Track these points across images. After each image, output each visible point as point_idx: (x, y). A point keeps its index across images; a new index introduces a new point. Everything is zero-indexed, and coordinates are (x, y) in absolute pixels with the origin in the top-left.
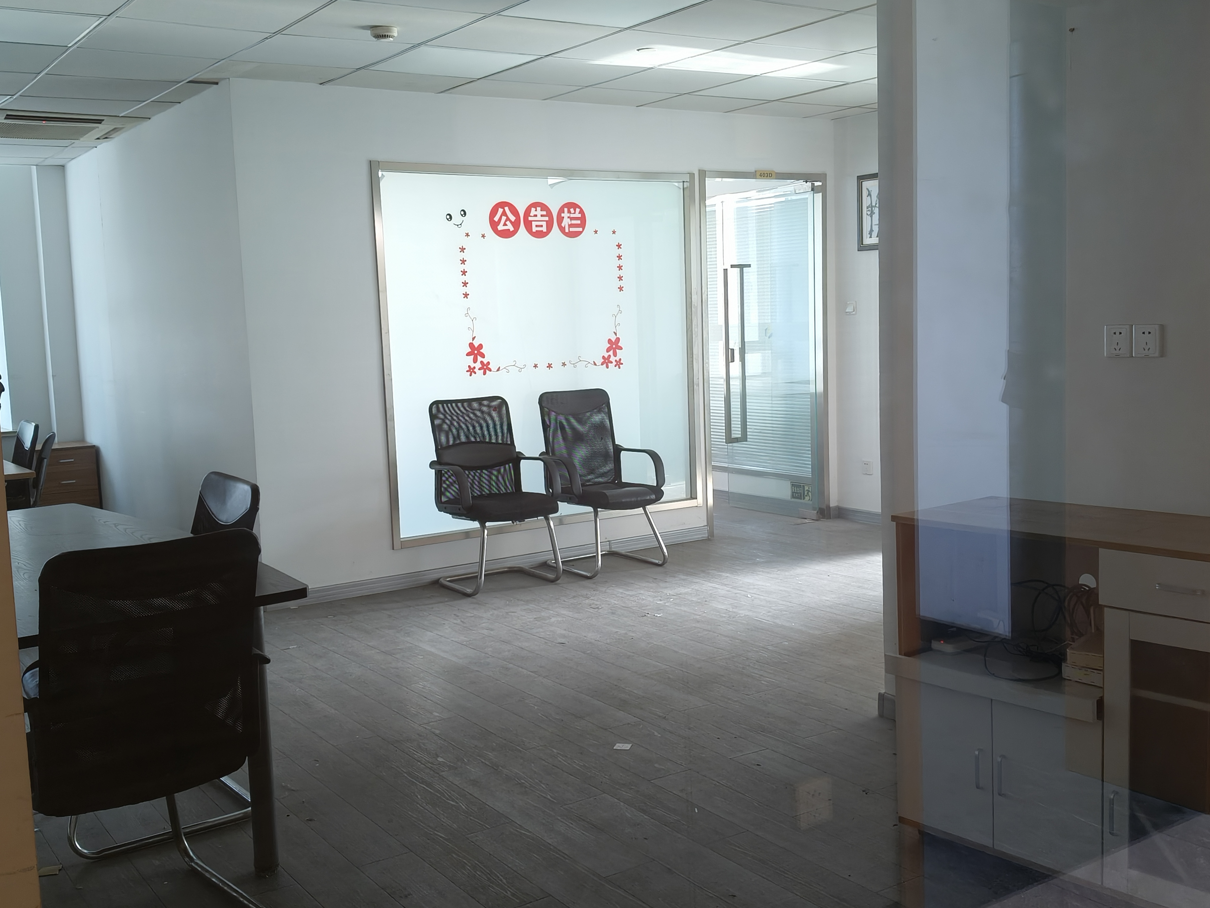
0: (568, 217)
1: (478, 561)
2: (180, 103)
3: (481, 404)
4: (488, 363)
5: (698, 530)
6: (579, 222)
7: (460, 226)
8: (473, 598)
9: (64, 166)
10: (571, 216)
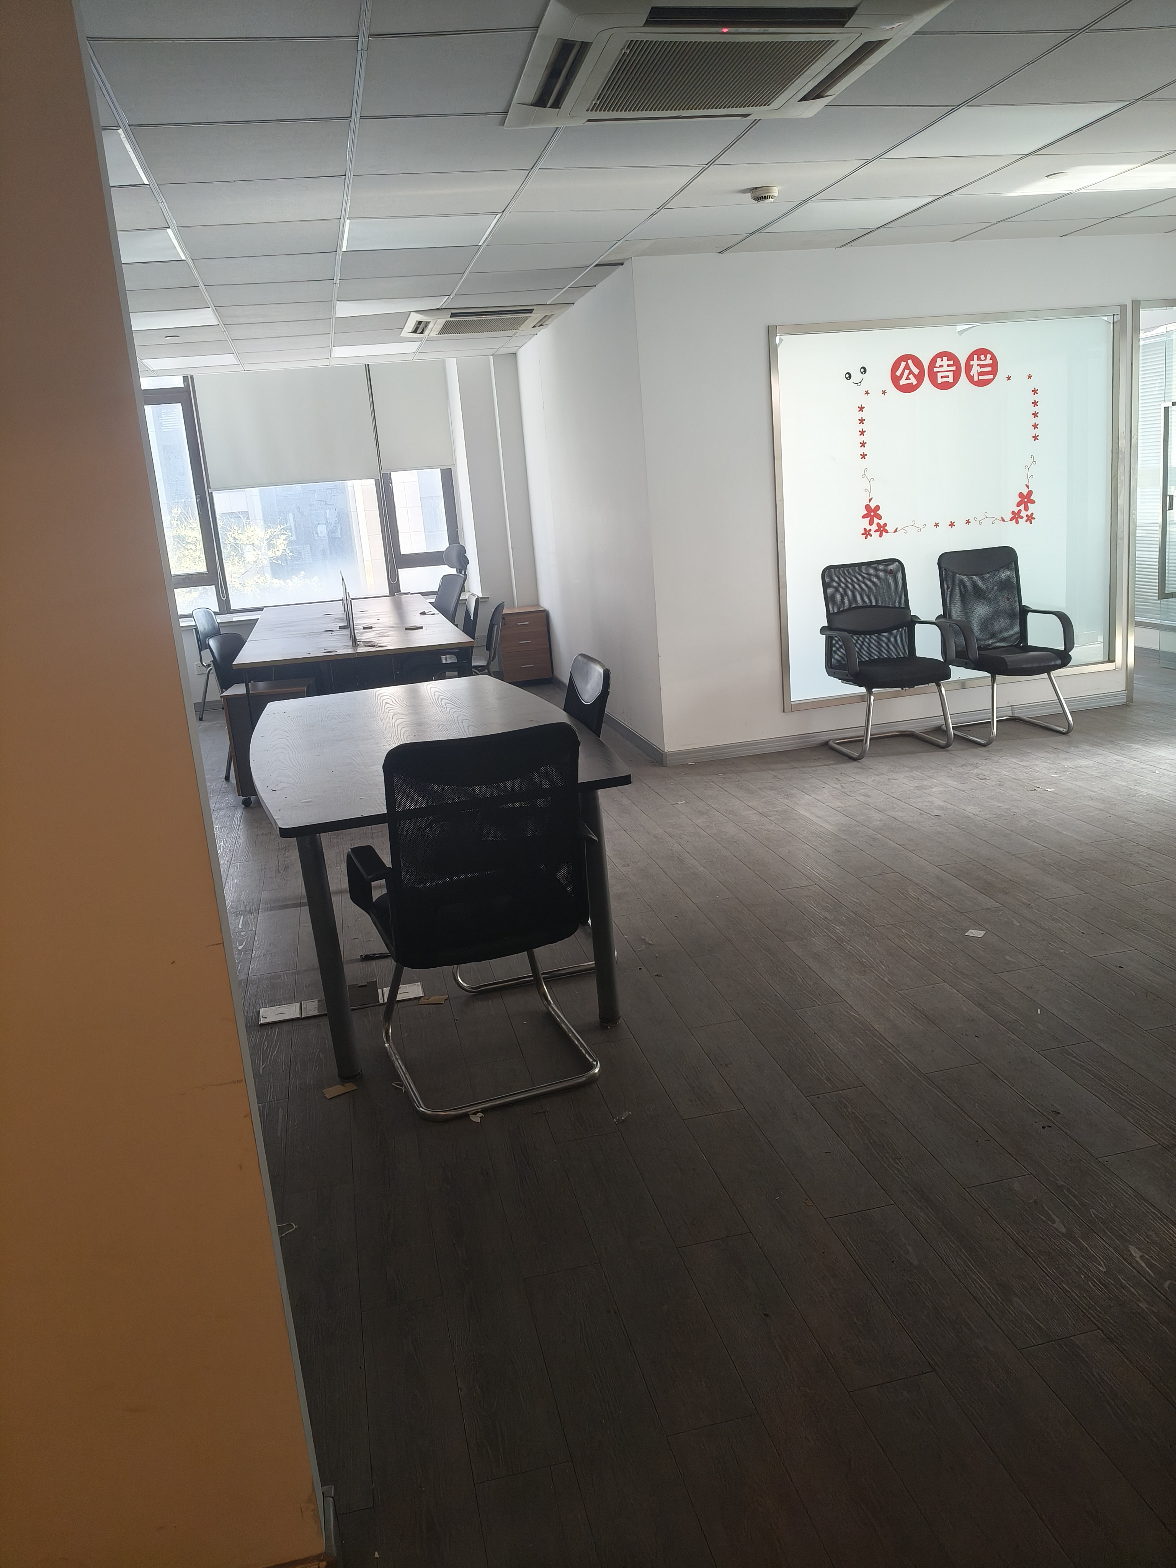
0: (978, 365)
1: (864, 725)
2: (595, 286)
3: (876, 569)
4: (885, 525)
5: (1115, 695)
6: (989, 369)
7: (859, 384)
8: (859, 762)
9: (515, 354)
10: (981, 364)
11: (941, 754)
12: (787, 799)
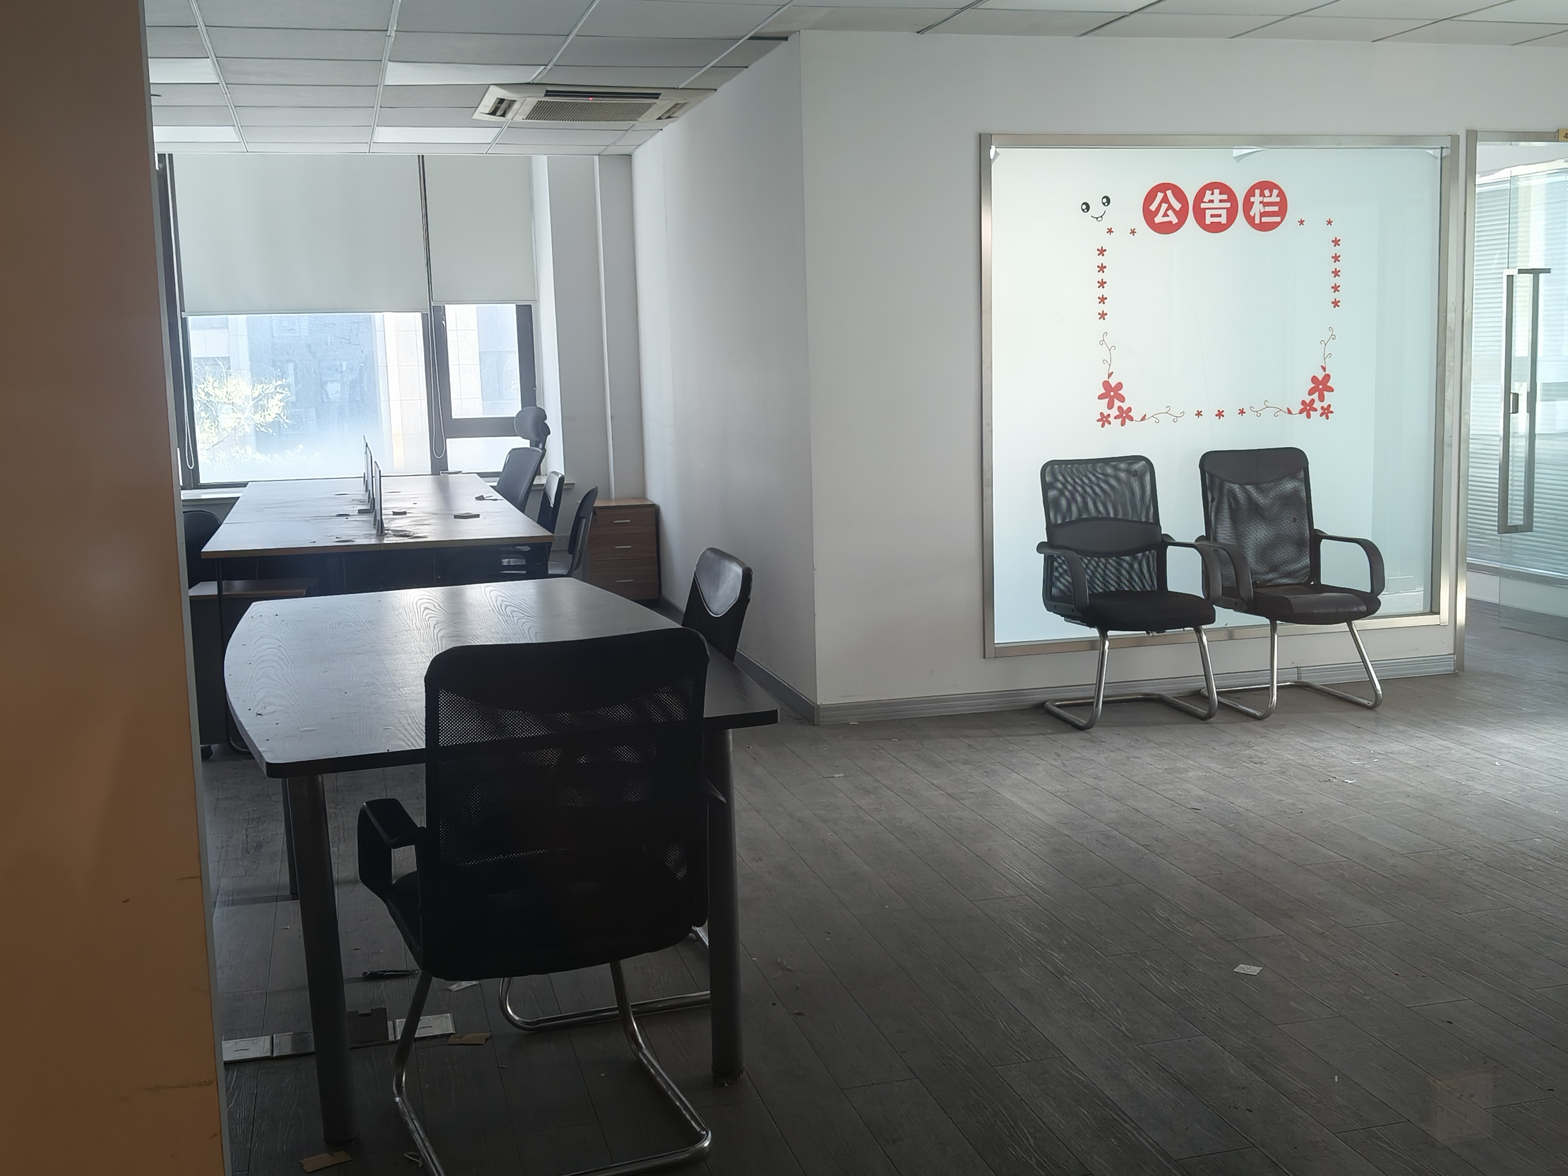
0: (1261, 202)
1: (1095, 683)
2: (747, 67)
3: (1116, 468)
4: (1130, 409)
5: (1440, 659)
6: (1276, 209)
7: (1098, 219)
8: (1086, 733)
9: (630, 156)
10: (1264, 201)
11: (1199, 728)
12: (986, 777)
